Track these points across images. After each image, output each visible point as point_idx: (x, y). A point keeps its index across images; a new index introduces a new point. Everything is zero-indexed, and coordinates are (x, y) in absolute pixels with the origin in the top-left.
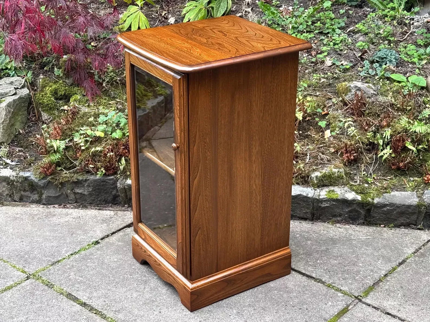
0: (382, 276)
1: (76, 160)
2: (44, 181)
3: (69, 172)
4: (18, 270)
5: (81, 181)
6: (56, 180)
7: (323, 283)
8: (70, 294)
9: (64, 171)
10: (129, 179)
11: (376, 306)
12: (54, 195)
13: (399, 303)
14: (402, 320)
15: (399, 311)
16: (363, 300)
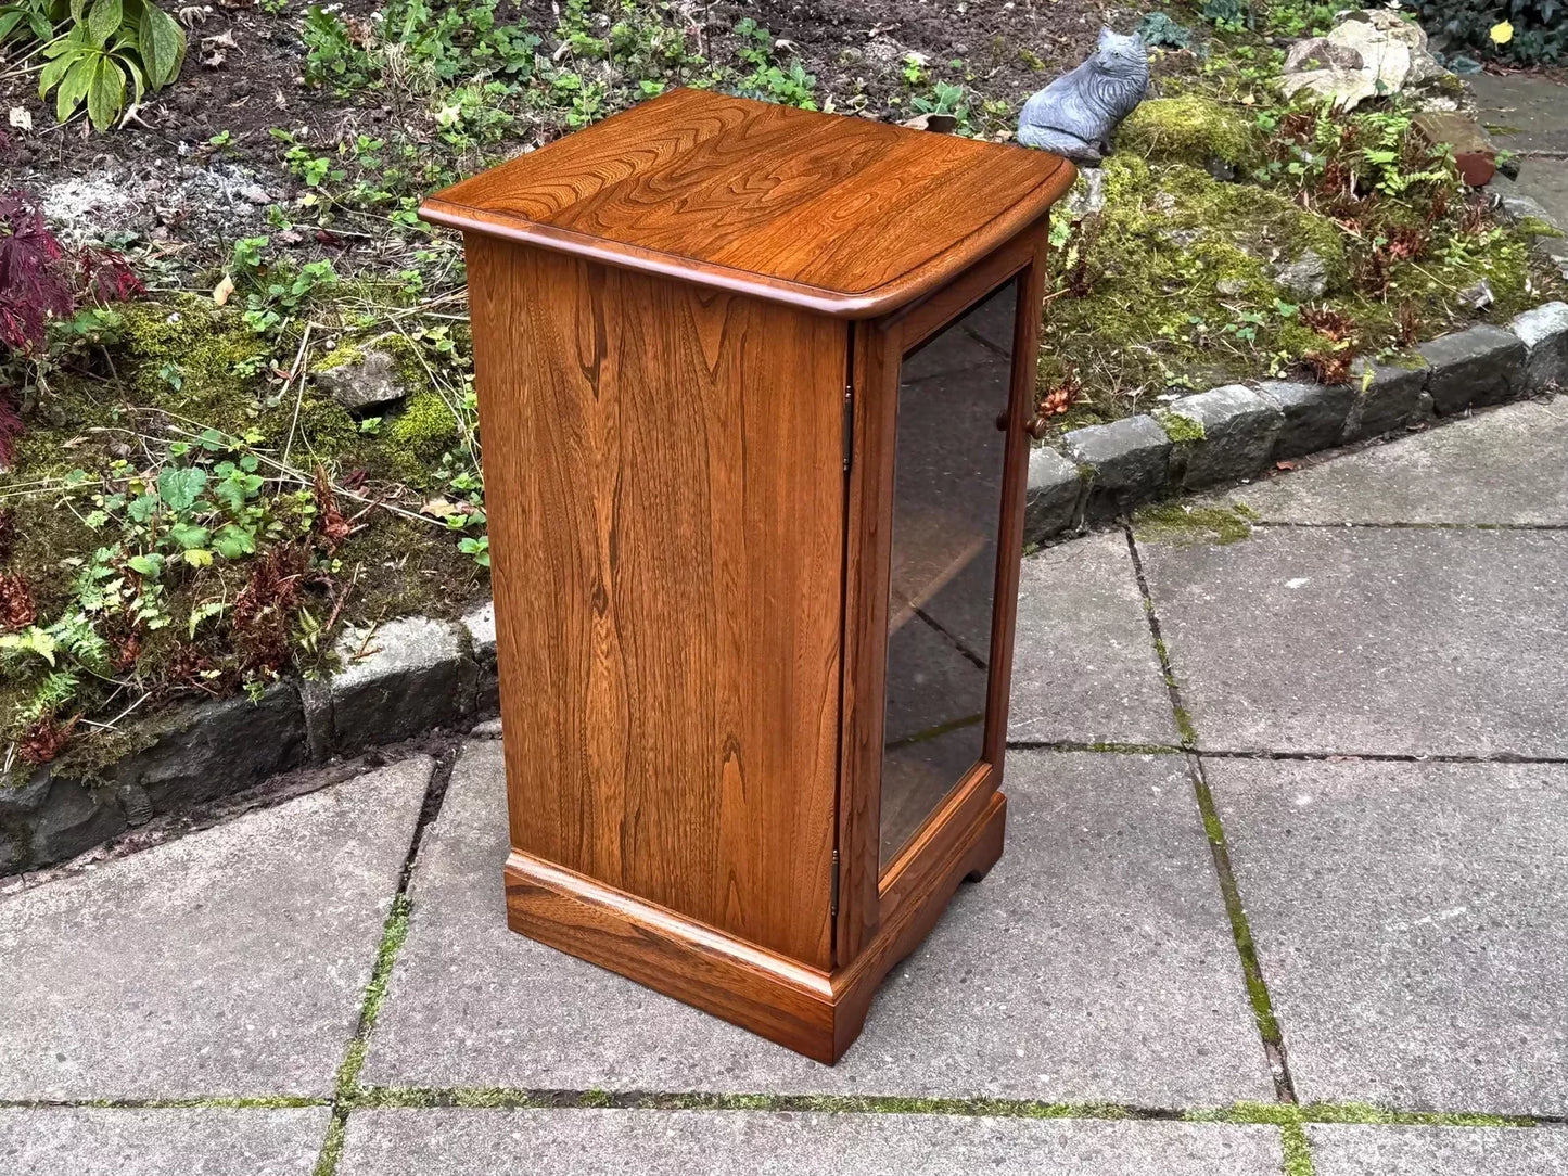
0: (1161, 674)
1: (127, 671)
2: (34, 788)
3: (113, 724)
4: (273, 1105)
5: (173, 736)
6: (83, 765)
7: (1082, 747)
8: (536, 1092)
9: (89, 725)
10: (338, 672)
11: (1239, 751)
12: (76, 823)
13: (1269, 722)
14: (1323, 757)
15: (1289, 739)
16: (1200, 749)
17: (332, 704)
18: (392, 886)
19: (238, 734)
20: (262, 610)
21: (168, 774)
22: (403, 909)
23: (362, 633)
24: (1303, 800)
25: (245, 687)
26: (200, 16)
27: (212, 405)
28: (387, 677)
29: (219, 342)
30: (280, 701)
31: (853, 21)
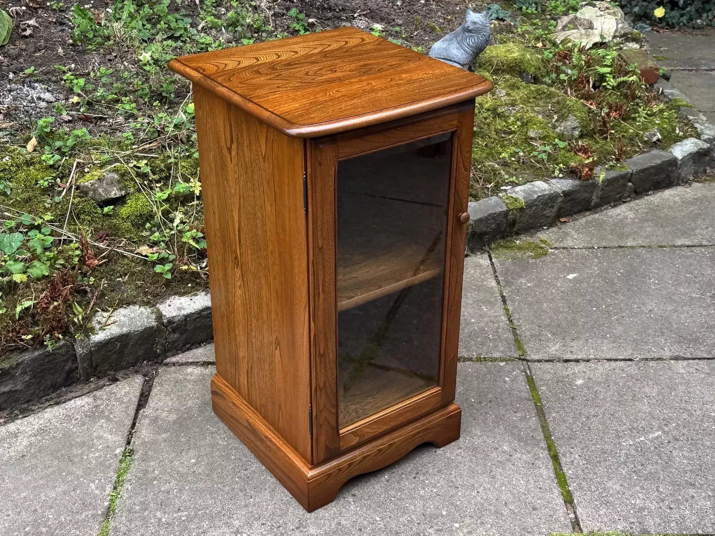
0: (508, 322)
5: (9, 369)
7: (470, 359)
10: (93, 334)
11: (547, 359)
13: (562, 344)
14: (588, 361)
15: (572, 352)
16: (528, 358)
17: (91, 351)
18: (123, 441)
19: (42, 368)
20: (53, 304)
21: (6, 389)
22: (129, 453)
23: (106, 314)
24: (579, 382)
25: (45, 343)
26: (19, 11)
27: (27, 202)
28: (119, 336)
29: (30, 170)
30: (63, 350)
31: (346, 10)
